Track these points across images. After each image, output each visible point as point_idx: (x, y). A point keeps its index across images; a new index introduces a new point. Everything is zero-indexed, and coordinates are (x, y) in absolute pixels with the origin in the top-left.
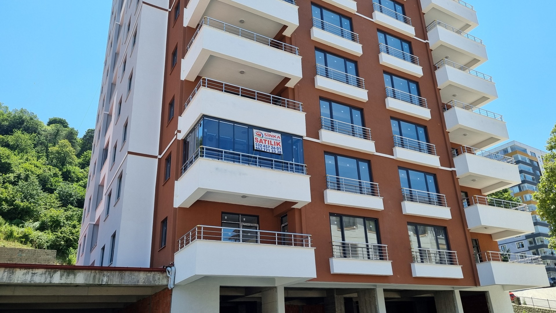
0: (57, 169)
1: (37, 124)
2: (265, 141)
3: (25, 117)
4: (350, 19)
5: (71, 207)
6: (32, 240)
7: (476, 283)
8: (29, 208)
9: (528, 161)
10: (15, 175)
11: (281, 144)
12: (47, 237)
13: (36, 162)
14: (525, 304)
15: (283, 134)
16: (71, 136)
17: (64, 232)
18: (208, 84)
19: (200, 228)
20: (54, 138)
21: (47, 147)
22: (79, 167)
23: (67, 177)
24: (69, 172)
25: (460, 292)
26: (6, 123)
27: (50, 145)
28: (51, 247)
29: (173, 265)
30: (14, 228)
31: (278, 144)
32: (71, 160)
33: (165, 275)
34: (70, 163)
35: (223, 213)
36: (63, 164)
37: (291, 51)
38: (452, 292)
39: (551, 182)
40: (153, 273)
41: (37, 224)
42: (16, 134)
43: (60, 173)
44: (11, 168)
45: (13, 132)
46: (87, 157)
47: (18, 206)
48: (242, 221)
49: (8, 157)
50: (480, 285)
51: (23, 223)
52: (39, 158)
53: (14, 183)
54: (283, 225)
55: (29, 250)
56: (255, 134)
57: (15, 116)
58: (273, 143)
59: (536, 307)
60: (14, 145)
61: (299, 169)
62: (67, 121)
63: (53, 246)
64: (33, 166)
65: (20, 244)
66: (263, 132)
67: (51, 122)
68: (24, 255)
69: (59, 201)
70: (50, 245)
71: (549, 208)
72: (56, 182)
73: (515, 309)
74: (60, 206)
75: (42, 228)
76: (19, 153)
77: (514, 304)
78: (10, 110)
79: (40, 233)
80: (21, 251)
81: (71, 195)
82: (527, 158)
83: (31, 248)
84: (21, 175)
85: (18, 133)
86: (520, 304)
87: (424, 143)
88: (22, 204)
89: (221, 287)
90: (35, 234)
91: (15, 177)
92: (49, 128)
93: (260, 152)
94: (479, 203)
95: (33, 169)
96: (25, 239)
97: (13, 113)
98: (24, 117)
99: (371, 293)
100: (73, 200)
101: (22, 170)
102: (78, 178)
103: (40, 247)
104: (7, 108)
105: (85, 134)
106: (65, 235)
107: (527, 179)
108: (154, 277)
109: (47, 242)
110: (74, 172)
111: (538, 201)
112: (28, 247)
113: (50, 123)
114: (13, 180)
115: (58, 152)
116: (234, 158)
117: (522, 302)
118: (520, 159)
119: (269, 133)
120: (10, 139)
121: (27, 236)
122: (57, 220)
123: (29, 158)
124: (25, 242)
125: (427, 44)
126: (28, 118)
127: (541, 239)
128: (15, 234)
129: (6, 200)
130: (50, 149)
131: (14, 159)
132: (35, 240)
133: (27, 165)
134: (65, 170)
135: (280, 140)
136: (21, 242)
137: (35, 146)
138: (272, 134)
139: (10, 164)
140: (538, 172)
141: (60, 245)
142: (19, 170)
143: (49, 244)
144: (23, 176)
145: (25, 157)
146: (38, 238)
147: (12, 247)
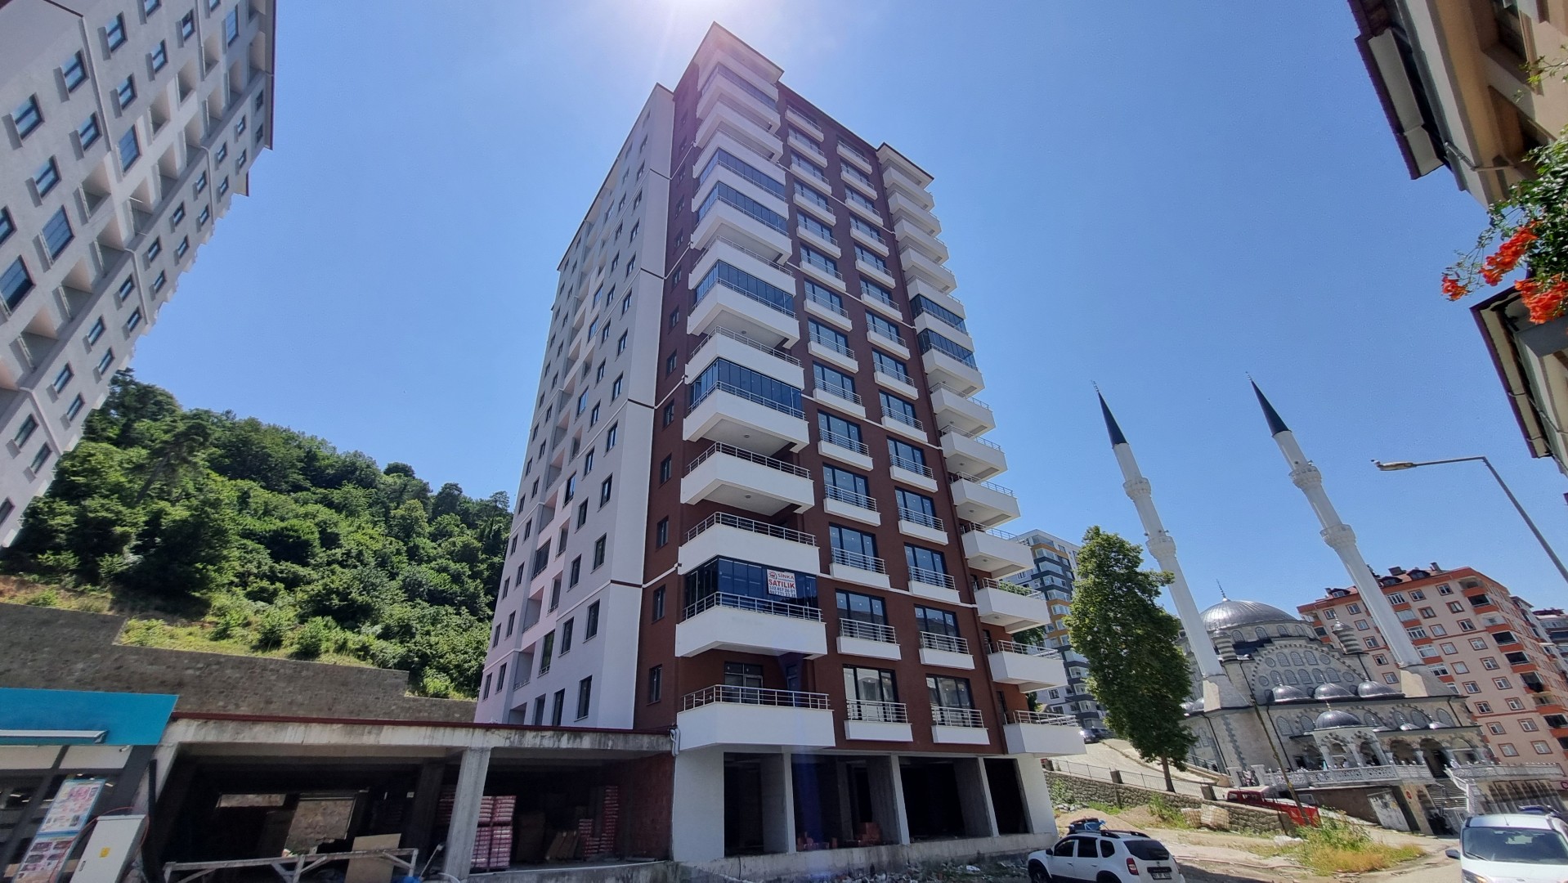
0: (401, 543)
1: (374, 474)
2: (779, 582)
3: (360, 463)
4: (858, 426)
5: (420, 601)
6: (373, 654)
7: (1004, 750)
8: (369, 604)
9: (1056, 559)
10: (344, 552)
11: (795, 586)
12: (393, 649)
13: (370, 531)
14: (1059, 770)
15: (798, 574)
16: (422, 492)
17: (419, 643)
18: (722, 519)
19: (718, 688)
20: (398, 495)
21: (388, 510)
22: (429, 539)
23: (414, 555)
24: (416, 547)
25: (984, 759)
26: (331, 471)
27: (393, 505)
28: (399, 666)
29: (675, 726)
30: (349, 635)
31: (792, 586)
32: (420, 530)
33: (668, 739)
34: (419, 534)
35: (726, 662)
36: (408, 536)
37: (800, 473)
38: (975, 760)
39: (1085, 604)
40: (656, 736)
41: (378, 629)
42: (345, 489)
43: (405, 548)
44: (339, 540)
45: (341, 485)
46: (441, 524)
47: (354, 601)
48: (746, 672)
49: (336, 524)
50: (1007, 753)
51: (358, 627)
52: (375, 524)
53: (342, 564)
54: (790, 678)
55: (371, 670)
56: (769, 575)
57: (346, 461)
58: (787, 585)
59: (1073, 775)
60: (340, 503)
61: (813, 616)
62: (413, 468)
63: (404, 663)
64: (367, 537)
65: (358, 661)
66: (777, 573)
67: (392, 470)
68: (364, 677)
69: (404, 593)
70: (399, 662)
71: (1085, 639)
72: (398, 562)
73: (1046, 776)
74: (405, 600)
75: (386, 635)
76: (347, 517)
77: (1045, 770)
78: (339, 452)
79: (383, 643)
80: (361, 671)
81: (420, 584)
82: (1054, 554)
83: (371, 667)
84: (352, 551)
85: (349, 488)
86: (1052, 770)
87: (941, 575)
88: (360, 599)
89: (725, 754)
90: (377, 645)
91: (343, 554)
92: (389, 479)
93: (775, 597)
94: (1005, 650)
95: (369, 542)
96: (364, 652)
97: (343, 457)
98: (358, 464)
99: (884, 761)
100: (423, 592)
101: (353, 545)
102: (429, 557)
103: (383, 664)
104: (335, 448)
105: (440, 490)
106: (421, 648)
107: (1055, 584)
108: (657, 741)
109: (394, 657)
110: (423, 548)
111: (1071, 628)
112: (367, 665)
113: (388, 472)
114: (341, 559)
115: (403, 517)
116: (749, 604)
117: (1055, 766)
118: (1046, 555)
119: (783, 573)
120: (336, 495)
121: (367, 647)
122: (408, 625)
123: (363, 525)
124: (364, 657)
125: (940, 452)
126: (364, 466)
127: (1076, 669)
128: (350, 644)
129: (337, 593)
130: (393, 512)
131: (343, 526)
132: (377, 654)
133: (358, 536)
134: (411, 544)
135: (793, 581)
136: (359, 657)
137: (370, 506)
138: (785, 574)
139: (338, 535)
140: (1069, 574)
141: (413, 662)
142: (348, 543)
143: (396, 661)
144: (354, 552)
145: (356, 524)
146: (381, 651)
147: (347, 664)
